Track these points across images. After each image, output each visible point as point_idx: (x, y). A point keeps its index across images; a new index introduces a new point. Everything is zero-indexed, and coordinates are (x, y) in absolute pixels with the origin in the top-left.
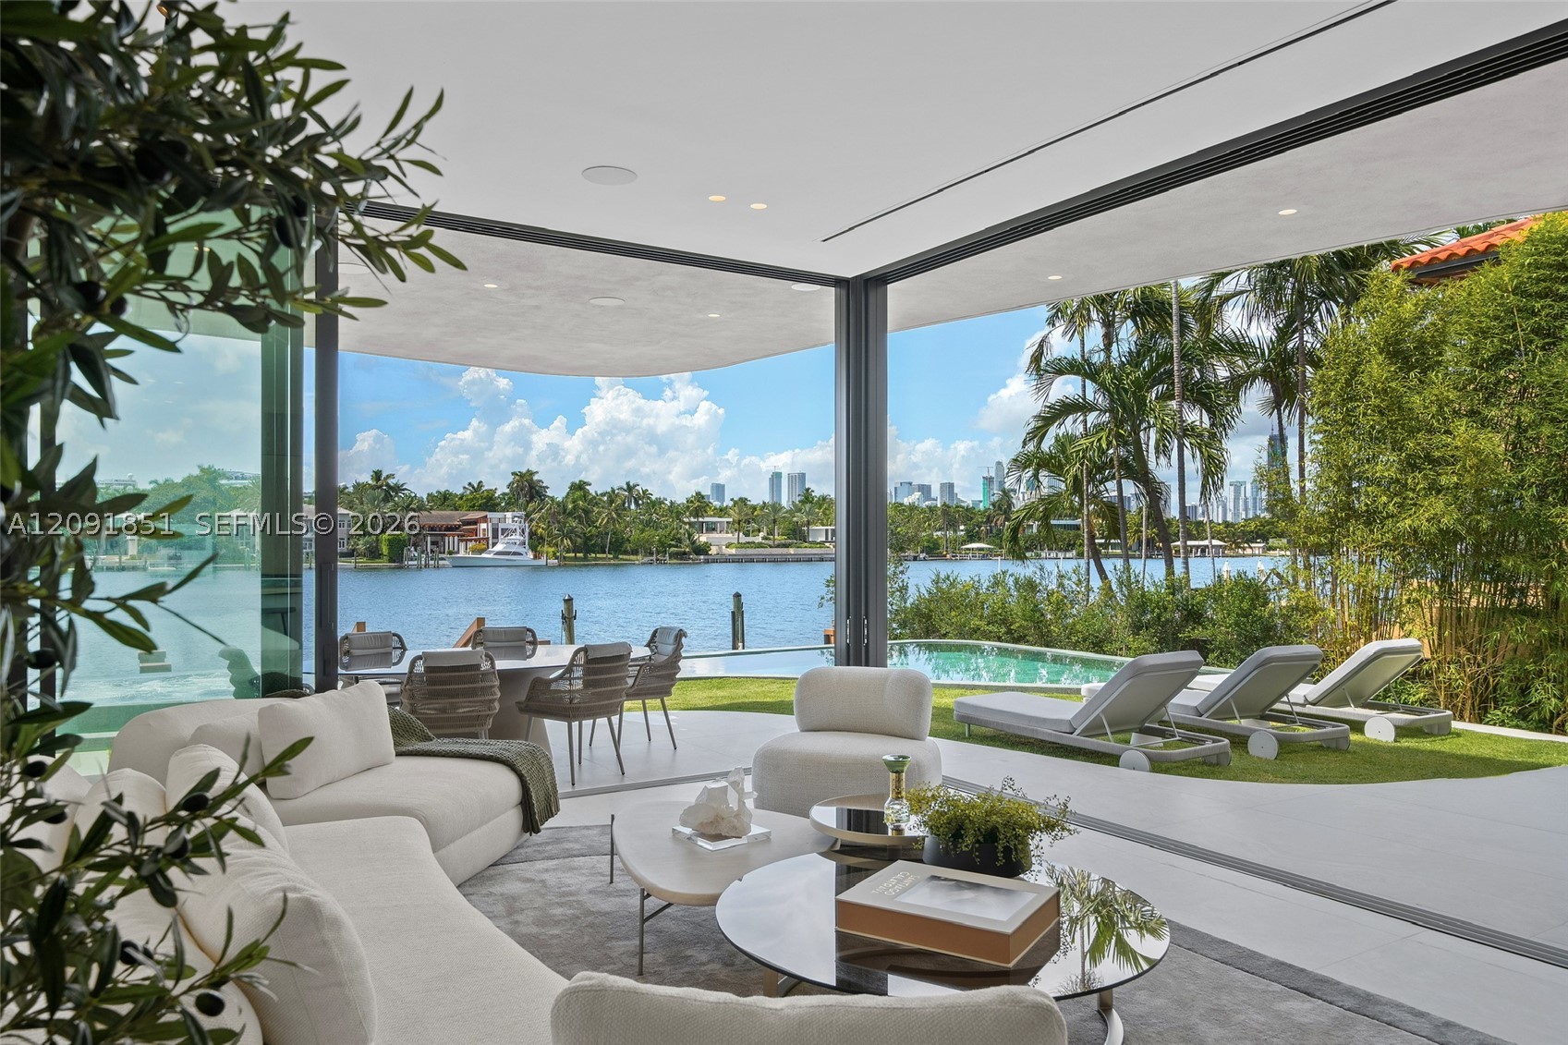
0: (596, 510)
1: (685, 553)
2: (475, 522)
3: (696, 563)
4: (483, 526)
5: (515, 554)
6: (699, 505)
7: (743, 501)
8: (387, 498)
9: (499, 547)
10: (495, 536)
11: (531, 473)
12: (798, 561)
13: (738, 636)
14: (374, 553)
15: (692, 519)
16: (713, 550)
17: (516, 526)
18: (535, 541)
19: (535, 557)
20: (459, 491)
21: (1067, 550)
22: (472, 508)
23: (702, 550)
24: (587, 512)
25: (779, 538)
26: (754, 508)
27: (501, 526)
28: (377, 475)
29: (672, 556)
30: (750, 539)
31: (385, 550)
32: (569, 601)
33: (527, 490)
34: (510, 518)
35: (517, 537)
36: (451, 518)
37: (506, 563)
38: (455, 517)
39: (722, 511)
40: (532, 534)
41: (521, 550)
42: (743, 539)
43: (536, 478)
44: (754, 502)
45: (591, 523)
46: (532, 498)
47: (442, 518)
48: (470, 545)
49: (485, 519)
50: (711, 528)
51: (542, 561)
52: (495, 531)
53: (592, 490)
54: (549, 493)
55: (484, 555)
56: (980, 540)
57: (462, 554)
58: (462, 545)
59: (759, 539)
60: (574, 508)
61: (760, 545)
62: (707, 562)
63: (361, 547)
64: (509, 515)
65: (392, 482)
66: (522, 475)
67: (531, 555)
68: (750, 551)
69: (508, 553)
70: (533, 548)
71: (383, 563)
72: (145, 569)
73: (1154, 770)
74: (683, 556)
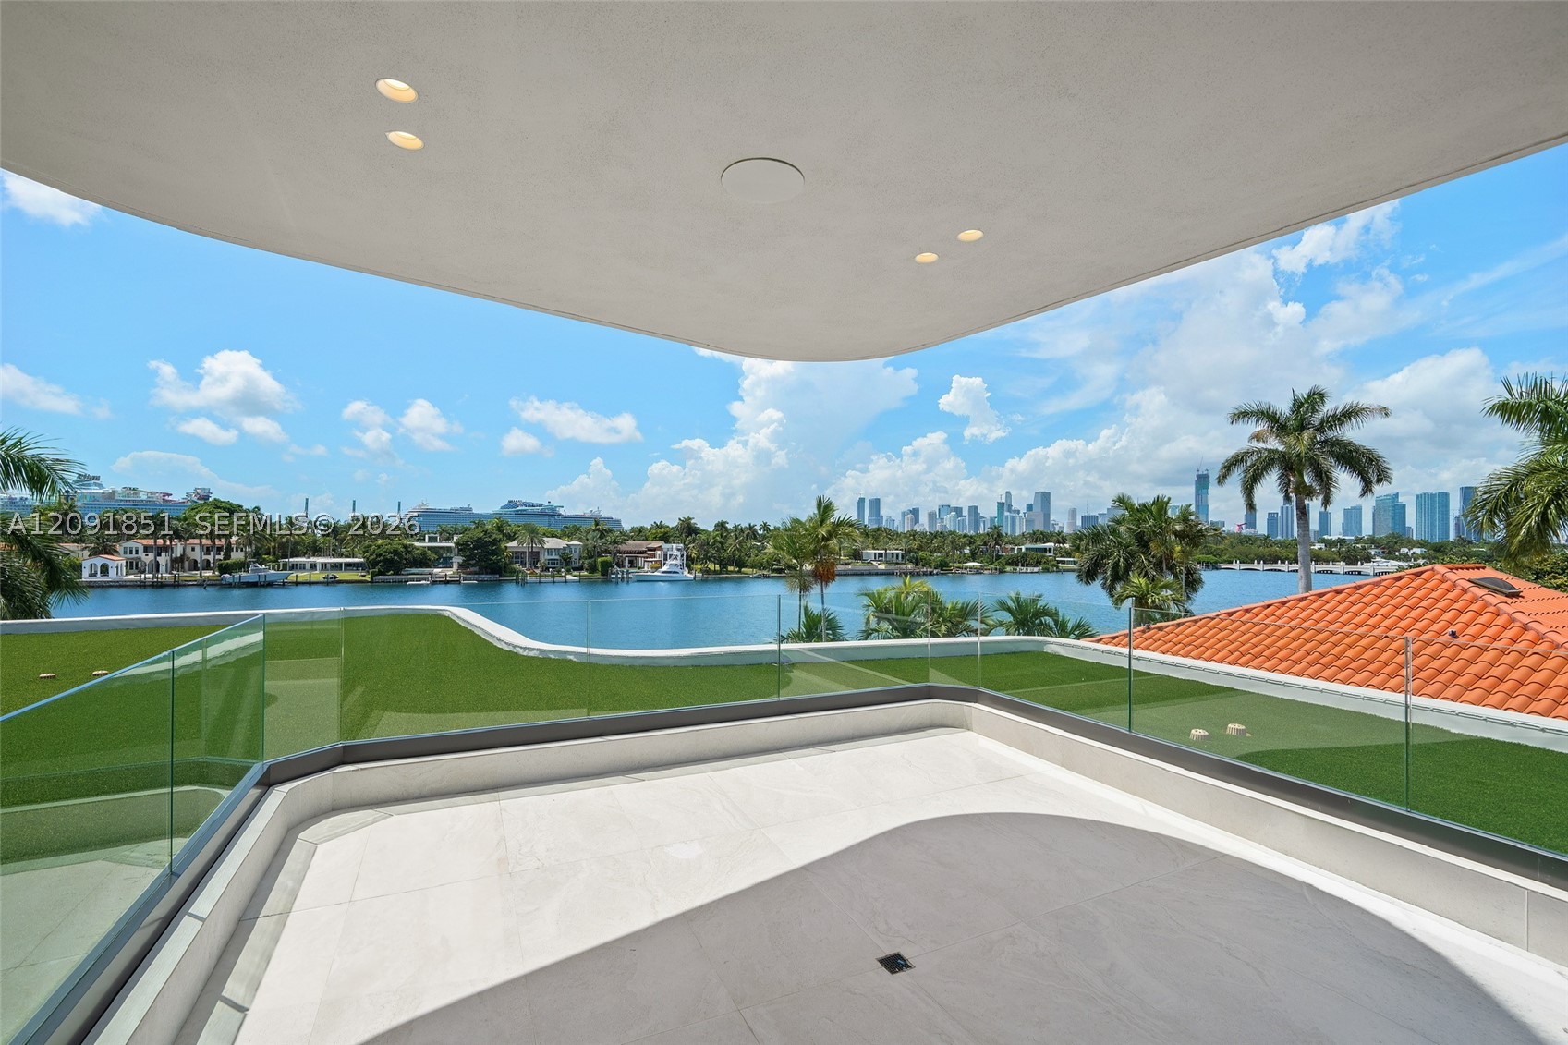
1: (782, 569)
2: (654, 549)
4: (659, 552)
5: (674, 572)
8: (601, 538)
9: (665, 568)
10: (665, 559)
11: (691, 518)
12: (854, 574)
14: (593, 570)
17: (678, 553)
18: (690, 562)
19: (688, 574)
20: (649, 528)
21: (1036, 566)
22: (655, 539)
24: (721, 543)
25: (844, 559)
27: (669, 553)
31: (599, 568)
33: (688, 529)
34: (674, 548)
35: (678, 561)
36: (641, 546)
37: (669, 578)
38: (643, 545)
40: (688, 558)
41: (679, 570)
43: (692, 521)
46: (690, 534)
47: (636, 546)
48: (651, 565)
49: (660, 548)
51: (692, 577)
52: (665, 556)
53: (729, 526)
54: (700, 531)
55: (656, 573)
57: (646, 571)
58: (646, 565)
60: (717, 538)
63: (585, 566)
64: (675, 545)
66: (684, 520)
67: (685, 572)
69: (670, 572)
70: (689, 567)
71: (597, 576)
72: (458, 582)
74: (780, 571)
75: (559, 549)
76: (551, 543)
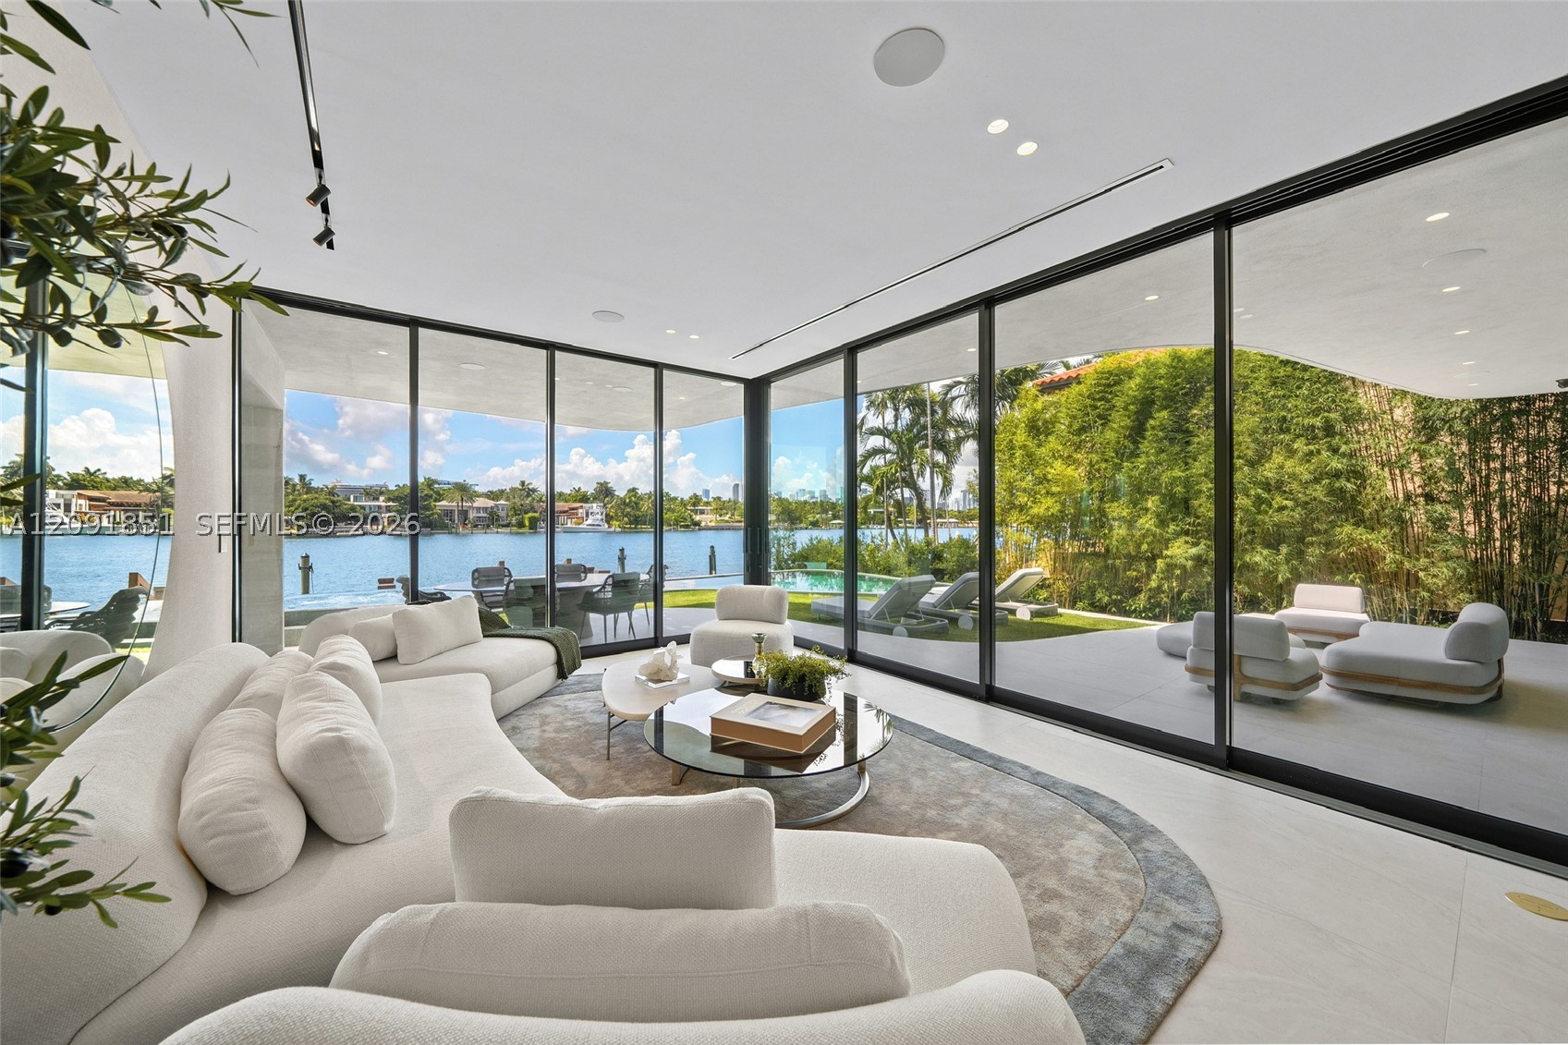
0: (641, 502)
2: (576, 509)
3: (693, 530)
4: (581, 511)
5: (598, 525)
6: (696, 500)
7: (719, 498)
8: (528, 495)
9: (589, 522)
10: (587, 516)
11: (607, 483)
13: (712, 567)
14: (521, 525)
15: (692, 508)
16: (703, 524)
17: (598, 511)
18: (609, 519)
19: (609, 527)
20: (569, 492)
22: (575, 501)
23: (697, 524)
24: (636, 503)
25: (737, 518)
26: (724, 502)
27: (590, 511)
28: (523, 483)
29: (681, 526)
30: (722, 518)
31: (527, 523)
32: (622, 550)
33: (604, 492)
34: (595, 507)
35: (599, 517)
36: (563, 506)
37: (594, 529)
38: (566, 506)
39: (707, 504)
40: (607, 515)
41: (601, 523)
42: (719, 518)
43: (609, 485)
44: (724, 499)
45: (639, 509)
46: (607, 496)
48: (573, 520)
49: (582, 507)
50: (702, 512)
51: (612, 529)
52: (587, 513)
53: (639, 492)
54: (616, 493)
55: (581, 526)
56: (839, 519)
57: (569, 525)
58: (569, 520)
59: (727, 518)
60: (630, 501)
61: (727, 521)
62: (699, 530)
63: (514, 521)
64: (595, 505)
65: (530, 487)
66: (601, 484)
67: (606, 526)
68: (722, 524)
69: (593, 525)
70: (608, 522)
71: (526, 530)
73: (910, 636)
74: (687, 526)
75: (486, 508)
76: (480, 502)
